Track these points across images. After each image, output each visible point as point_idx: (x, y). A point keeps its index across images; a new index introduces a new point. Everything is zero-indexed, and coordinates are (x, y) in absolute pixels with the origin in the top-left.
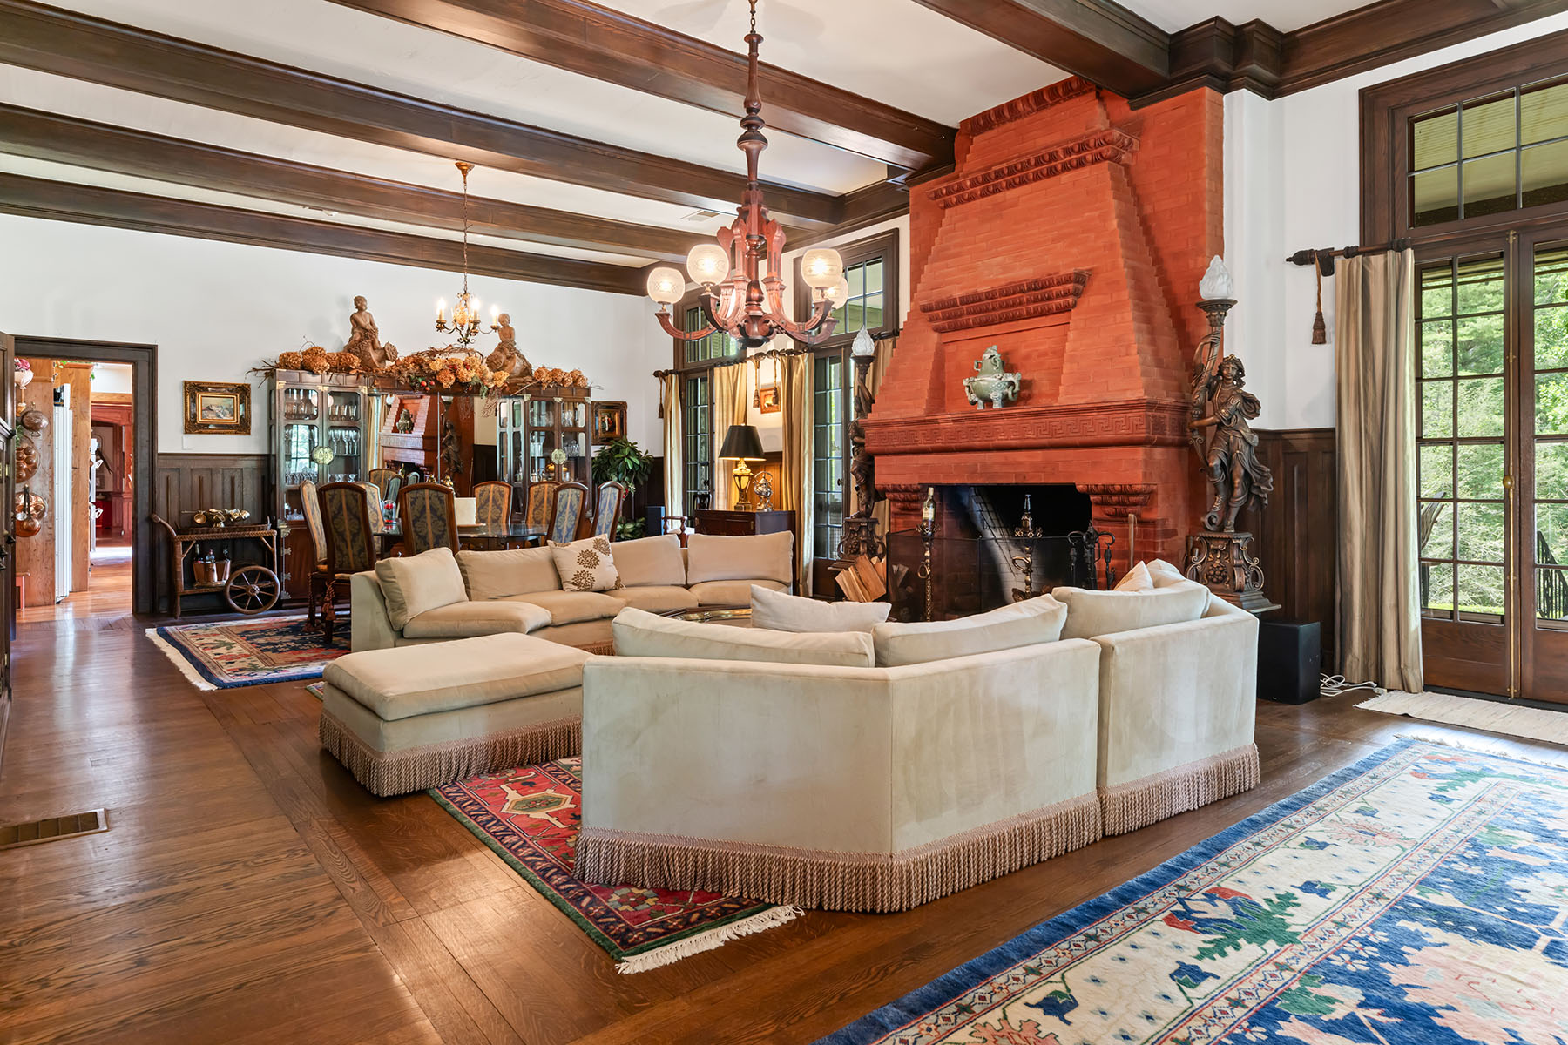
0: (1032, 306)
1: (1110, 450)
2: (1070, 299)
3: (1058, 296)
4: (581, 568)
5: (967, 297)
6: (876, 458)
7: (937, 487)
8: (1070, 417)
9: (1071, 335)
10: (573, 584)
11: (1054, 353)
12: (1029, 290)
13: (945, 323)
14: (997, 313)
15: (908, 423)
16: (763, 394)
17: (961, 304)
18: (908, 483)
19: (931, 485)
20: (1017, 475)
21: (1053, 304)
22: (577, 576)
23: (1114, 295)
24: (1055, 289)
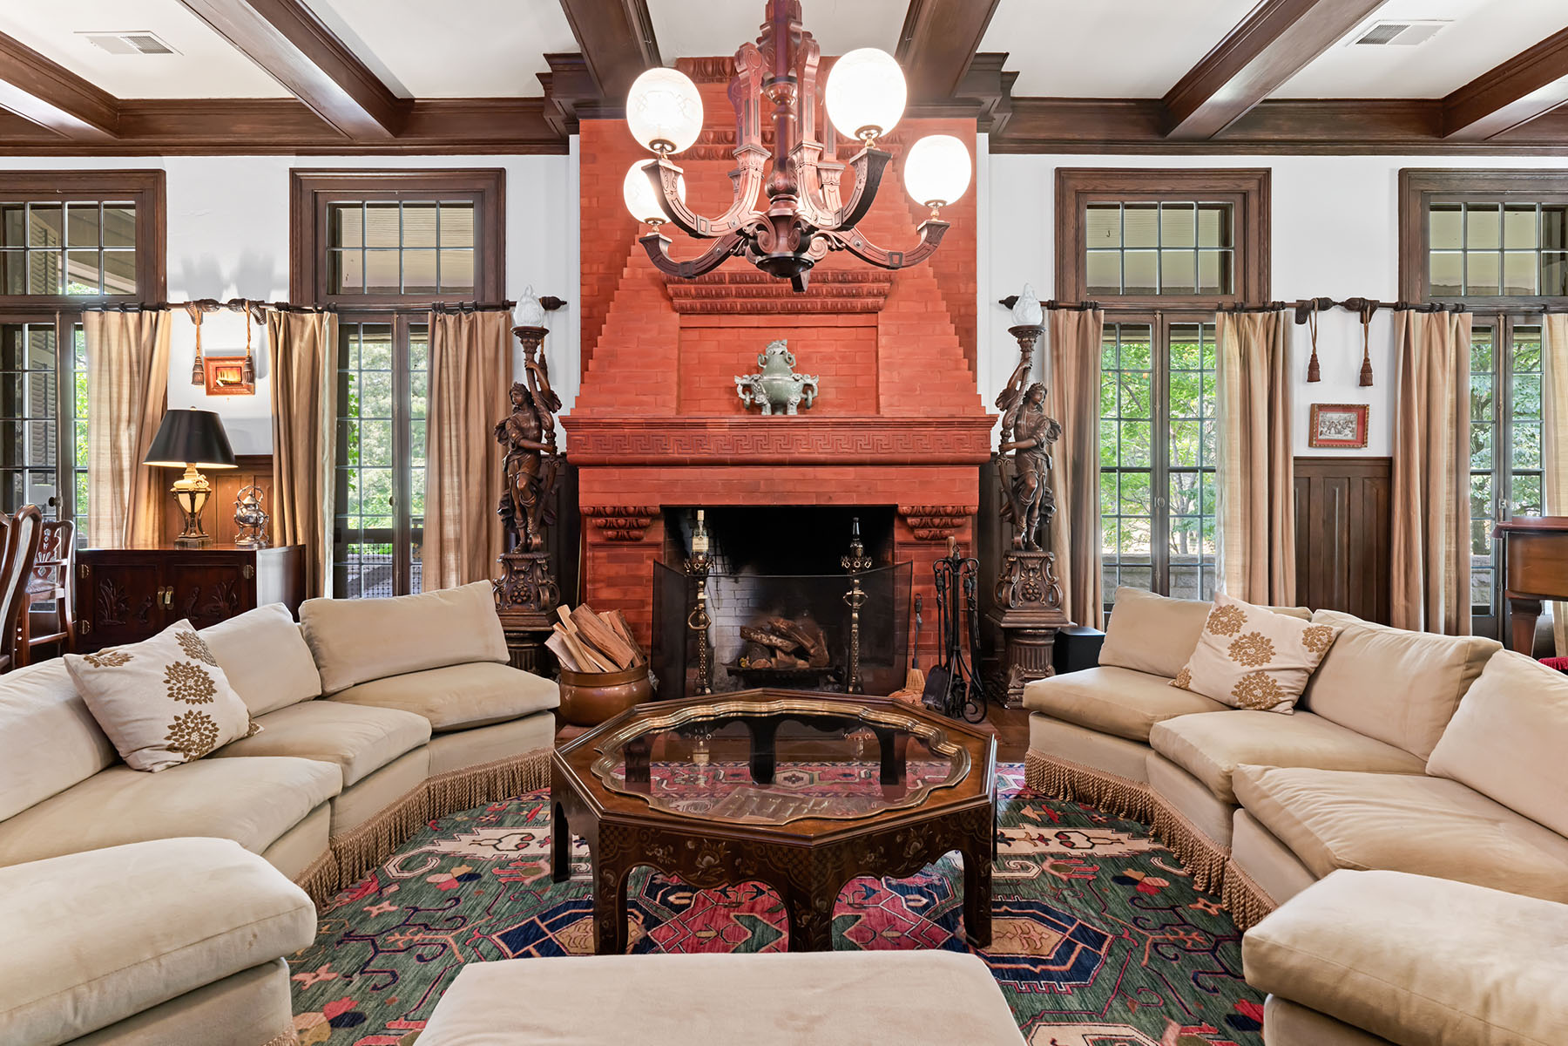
0: (829, 301)
1: (941, 469)
2: (881, 301)
3: (870, 294)
4: (182, 708)
5: (741, 274)
6: (581, 471)
7: (709, 510)
8: (902, 432)
9: (883, 340)
10: (171, 749)
11: (843, 358)
12: (834, 281)
13: (697, 303)
14: (779, 301)
15: (651, 425)
16: (213, 365)
17: (730, 283)
18: (641, 504)
19: (701, 507)
20: (818, 495)
21: (858, 303)
22: (177, 727)
23: (929, 305)
24: (866, 286)
